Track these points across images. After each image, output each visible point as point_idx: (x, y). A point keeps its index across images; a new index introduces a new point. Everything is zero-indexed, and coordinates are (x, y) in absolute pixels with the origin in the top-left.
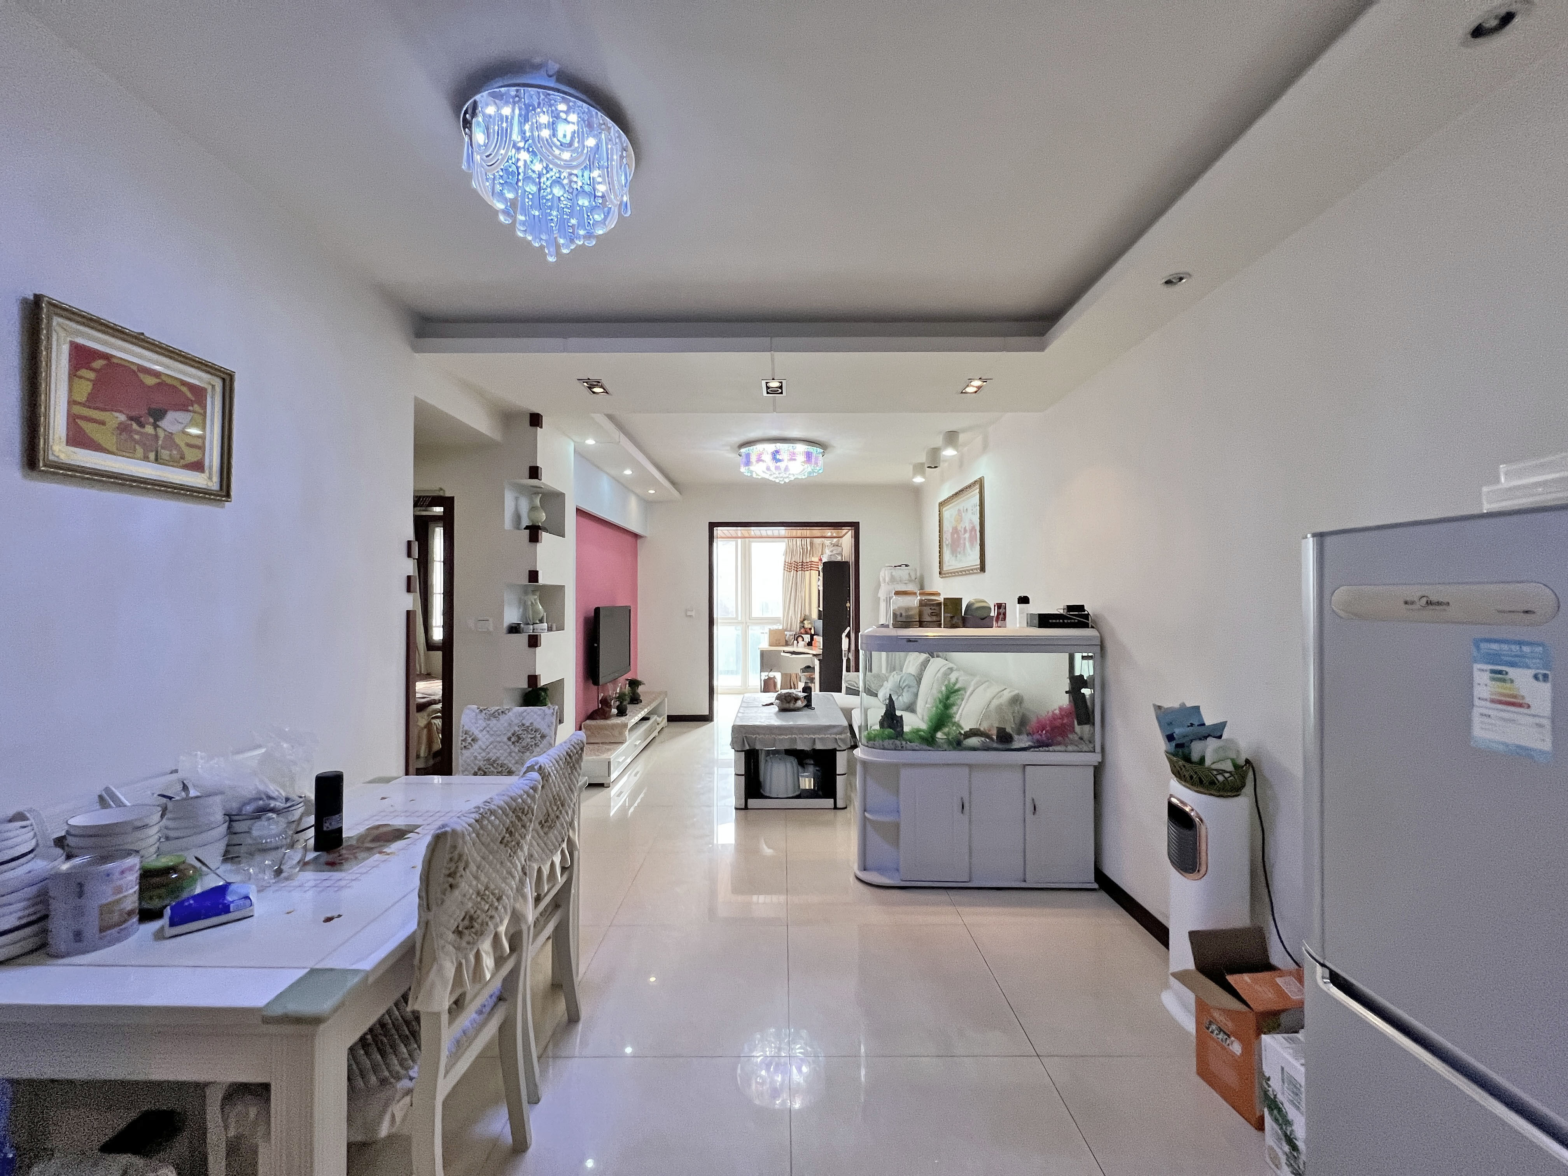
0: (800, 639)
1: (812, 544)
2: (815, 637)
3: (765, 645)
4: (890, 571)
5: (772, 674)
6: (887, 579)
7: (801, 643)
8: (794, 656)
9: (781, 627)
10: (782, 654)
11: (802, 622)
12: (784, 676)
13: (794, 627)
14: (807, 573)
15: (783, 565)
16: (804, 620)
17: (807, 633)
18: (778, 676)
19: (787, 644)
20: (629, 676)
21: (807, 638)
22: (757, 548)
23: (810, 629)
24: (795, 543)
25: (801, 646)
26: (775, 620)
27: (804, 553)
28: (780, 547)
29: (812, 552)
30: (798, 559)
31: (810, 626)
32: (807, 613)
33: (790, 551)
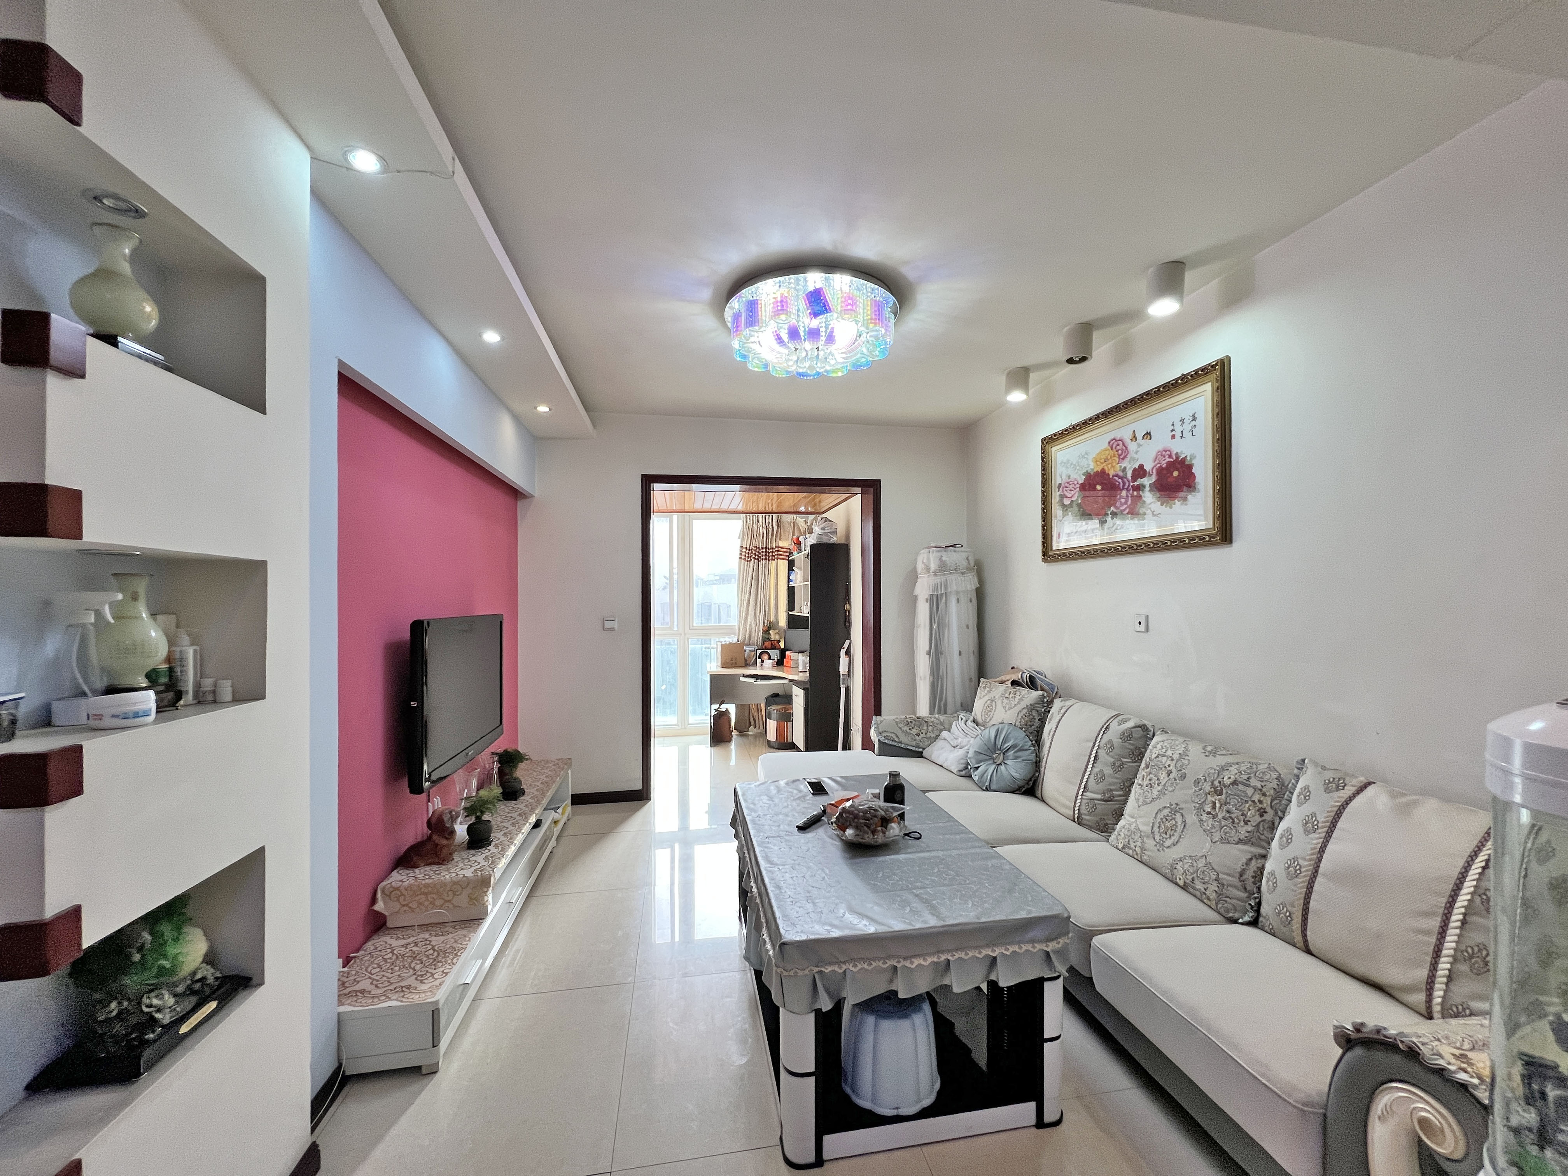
0: (765, 657)
1: (779, 522)
2: (787, 653)
3: (714, 667)
4: (939, 554)
5: (724, 707)
6: (933, 566)
7: (768, 663)
8: (760, 682)
9: (735, 640)
10: (742, 679)
11: (766, 631)
12: (740, 708)
13: (754, 639)
14: (773, 563)
15: (739, 552)
16: (769, 628)
17: (773, 648)
18: (731, 708)
19: (746, 665)
20: (500, 745)
21: (775, 654)
22: (701, 526)
23: (779, 641)
24: (755, 520)
25: (767, 667)
26: (729, 630)
27: (769, 534)
28: (735, 527)
29: (779, 535)
30: (760, 543)
31: (777, 637)
32: (773, 618)
33: (749, 532)
